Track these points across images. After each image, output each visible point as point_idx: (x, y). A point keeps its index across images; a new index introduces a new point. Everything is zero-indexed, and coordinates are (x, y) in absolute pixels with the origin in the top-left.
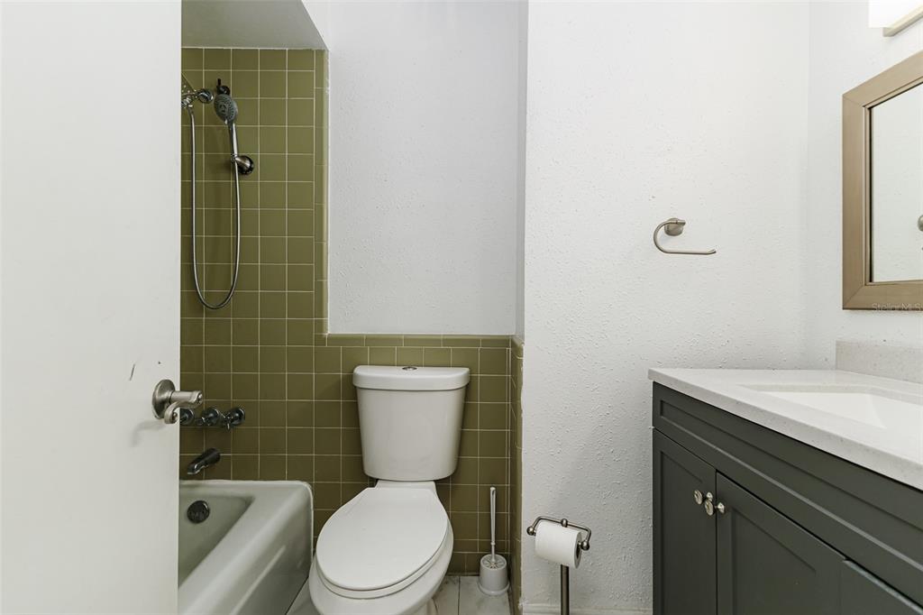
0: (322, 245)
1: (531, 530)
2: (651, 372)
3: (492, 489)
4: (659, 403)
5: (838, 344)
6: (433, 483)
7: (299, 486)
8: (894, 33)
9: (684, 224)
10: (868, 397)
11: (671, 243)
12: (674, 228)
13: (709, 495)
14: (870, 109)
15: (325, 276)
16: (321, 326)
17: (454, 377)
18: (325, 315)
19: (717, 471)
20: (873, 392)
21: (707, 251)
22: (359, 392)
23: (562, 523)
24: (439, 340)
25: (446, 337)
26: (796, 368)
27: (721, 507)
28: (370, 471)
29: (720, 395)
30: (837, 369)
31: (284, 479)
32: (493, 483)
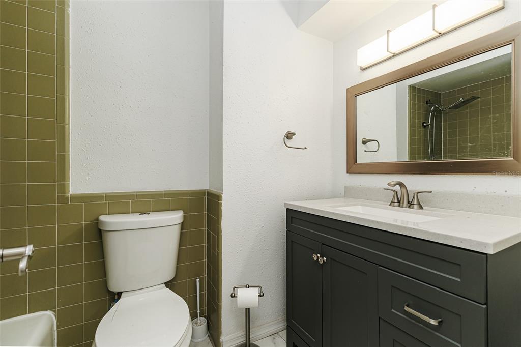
0: (64, 128)
1: (233, 295)
2: (285, 204)
3: (198, 280)
4: (290, 218)
5: (345, 187)
6: (164, 285)
7: (44, 315)
8: (363, 69)
9: (295, 134)
10: (360, 206)
11: (289, 142)
12: (289, 136)
13: (319, 255)
14: (356, 96)
15: (67, 150)
16: (63, 188)
17: (177, 217)
18: (66, 179)
19: (322, 244)
20: (361, 205)
21: (303, 148)
22: (104, 234)
23: (246, 287)
24: (162, 194)
25: (166, 192)
26: (331, 198)
27: (325, 259)
28: (114, 287)
29: (325, 211)
30: (345, 197)
31: (26, 314)
32: (197, 276)
